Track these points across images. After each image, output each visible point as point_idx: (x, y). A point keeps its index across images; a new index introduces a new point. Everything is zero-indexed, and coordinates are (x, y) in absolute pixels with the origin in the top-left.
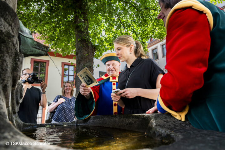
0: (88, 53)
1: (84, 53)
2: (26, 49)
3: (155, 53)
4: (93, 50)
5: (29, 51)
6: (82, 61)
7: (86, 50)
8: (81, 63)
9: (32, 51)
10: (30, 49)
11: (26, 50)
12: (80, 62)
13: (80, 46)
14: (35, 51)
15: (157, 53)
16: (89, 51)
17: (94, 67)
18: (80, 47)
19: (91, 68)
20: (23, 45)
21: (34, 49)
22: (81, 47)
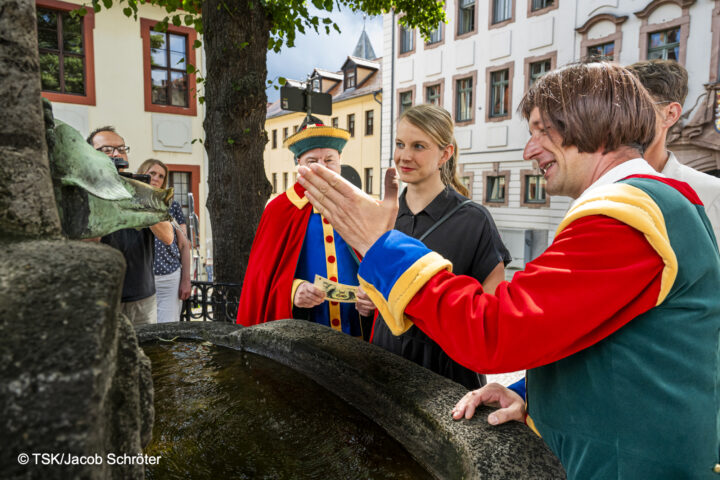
0: (247, 38)
1: (233, 36)
2: (105, 220)
3: (466, 9)
4: (266, 22)
5: (115, 223)
6: (228, 66)
7: (240, 27)
8: (225, 74)
9: (125, 222)
10: (119, 218)
11: (106, 223)
12: (219, 69)
13: (219, 8)
14: (134, 218)
15: (473, 7)
16: (253, 29)
17: (267, 85)
18: (218, 11)
19: (260, 93)
20: (95, 213)
21: (129, 214)
22: (224, 11)
